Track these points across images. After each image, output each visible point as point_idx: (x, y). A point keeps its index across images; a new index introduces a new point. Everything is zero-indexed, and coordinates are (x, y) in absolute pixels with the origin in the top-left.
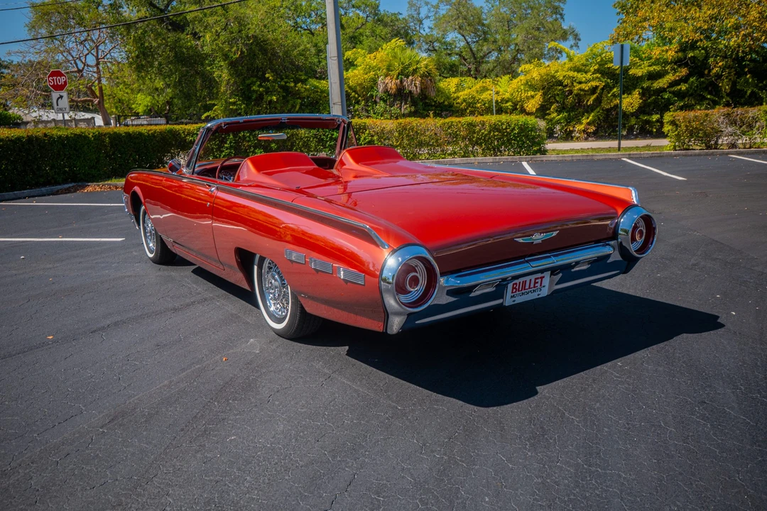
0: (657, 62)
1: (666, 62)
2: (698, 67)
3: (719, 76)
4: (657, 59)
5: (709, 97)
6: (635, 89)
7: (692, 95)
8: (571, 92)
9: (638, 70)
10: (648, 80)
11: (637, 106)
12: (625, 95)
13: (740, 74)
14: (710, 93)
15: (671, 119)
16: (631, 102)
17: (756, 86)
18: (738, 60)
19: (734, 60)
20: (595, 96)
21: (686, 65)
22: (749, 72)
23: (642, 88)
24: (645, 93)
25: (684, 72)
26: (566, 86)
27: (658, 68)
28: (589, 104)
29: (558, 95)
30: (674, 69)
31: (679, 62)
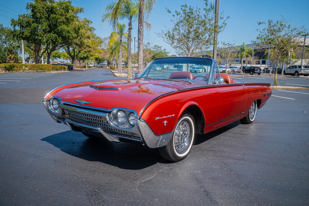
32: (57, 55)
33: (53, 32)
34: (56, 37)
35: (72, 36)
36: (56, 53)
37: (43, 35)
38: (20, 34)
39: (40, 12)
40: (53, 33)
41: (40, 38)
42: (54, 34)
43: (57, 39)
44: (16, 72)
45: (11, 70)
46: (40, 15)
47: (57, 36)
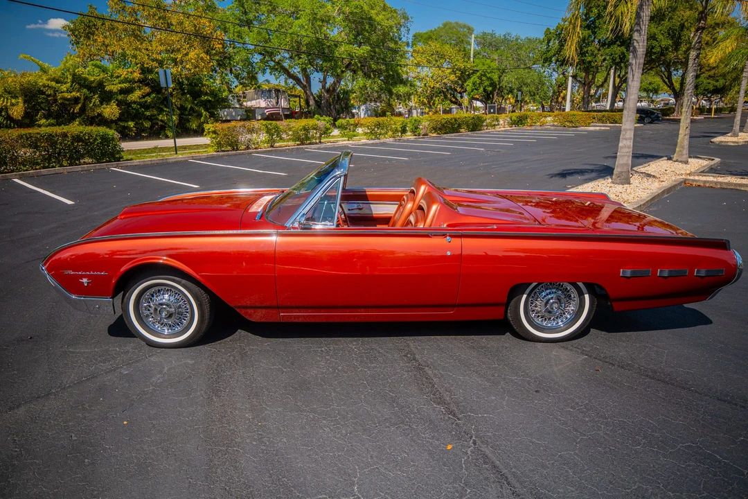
0: (126, 80)
1: (132, 81)
2: (156, 87)
3: (171, 94)
4: (126, 79)
5: (165, 109)
6: (111, 101)
7: (153, 107)
8: (55, 101)
9: (113, 86)
10: (120, 94)
11: (117, 115)
12: (105, 106)
13: (184, 94)
14: (166, 107)
15: (213, 129)
16: (111, 110)
17: (193, 103)
18: (180, 84)
19: (178, 84)
20: (80, 105)
21: (147, 85)
22: (188, 93)
23: (117, 100)
24: (119, 104)
25: (147, 89)
26: (49, 96)
27: (126, 85)
28: (76, 111)
29: (42, 103)
30: (139, 87)
31: (143, 82)
32: (651, 88)
33: (618, 43)
34: (623, 53)
35: (660, 46)
36: (650, 84)
37: (596, 52)
38: (554, 55)
39: (599, 6)
40: (618, 46)
41: (589, 59)
42: (620, 46)
43: (625, 56)
44: (528, 128)
45: (521, 124)
46: (599, 10)
47: (625, 50)
